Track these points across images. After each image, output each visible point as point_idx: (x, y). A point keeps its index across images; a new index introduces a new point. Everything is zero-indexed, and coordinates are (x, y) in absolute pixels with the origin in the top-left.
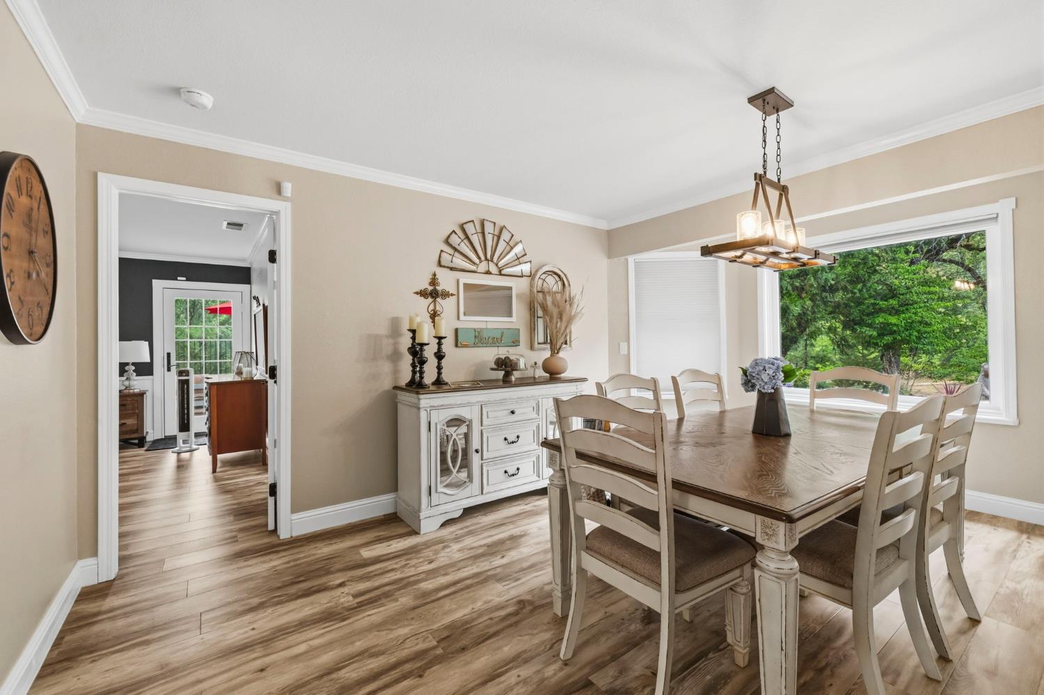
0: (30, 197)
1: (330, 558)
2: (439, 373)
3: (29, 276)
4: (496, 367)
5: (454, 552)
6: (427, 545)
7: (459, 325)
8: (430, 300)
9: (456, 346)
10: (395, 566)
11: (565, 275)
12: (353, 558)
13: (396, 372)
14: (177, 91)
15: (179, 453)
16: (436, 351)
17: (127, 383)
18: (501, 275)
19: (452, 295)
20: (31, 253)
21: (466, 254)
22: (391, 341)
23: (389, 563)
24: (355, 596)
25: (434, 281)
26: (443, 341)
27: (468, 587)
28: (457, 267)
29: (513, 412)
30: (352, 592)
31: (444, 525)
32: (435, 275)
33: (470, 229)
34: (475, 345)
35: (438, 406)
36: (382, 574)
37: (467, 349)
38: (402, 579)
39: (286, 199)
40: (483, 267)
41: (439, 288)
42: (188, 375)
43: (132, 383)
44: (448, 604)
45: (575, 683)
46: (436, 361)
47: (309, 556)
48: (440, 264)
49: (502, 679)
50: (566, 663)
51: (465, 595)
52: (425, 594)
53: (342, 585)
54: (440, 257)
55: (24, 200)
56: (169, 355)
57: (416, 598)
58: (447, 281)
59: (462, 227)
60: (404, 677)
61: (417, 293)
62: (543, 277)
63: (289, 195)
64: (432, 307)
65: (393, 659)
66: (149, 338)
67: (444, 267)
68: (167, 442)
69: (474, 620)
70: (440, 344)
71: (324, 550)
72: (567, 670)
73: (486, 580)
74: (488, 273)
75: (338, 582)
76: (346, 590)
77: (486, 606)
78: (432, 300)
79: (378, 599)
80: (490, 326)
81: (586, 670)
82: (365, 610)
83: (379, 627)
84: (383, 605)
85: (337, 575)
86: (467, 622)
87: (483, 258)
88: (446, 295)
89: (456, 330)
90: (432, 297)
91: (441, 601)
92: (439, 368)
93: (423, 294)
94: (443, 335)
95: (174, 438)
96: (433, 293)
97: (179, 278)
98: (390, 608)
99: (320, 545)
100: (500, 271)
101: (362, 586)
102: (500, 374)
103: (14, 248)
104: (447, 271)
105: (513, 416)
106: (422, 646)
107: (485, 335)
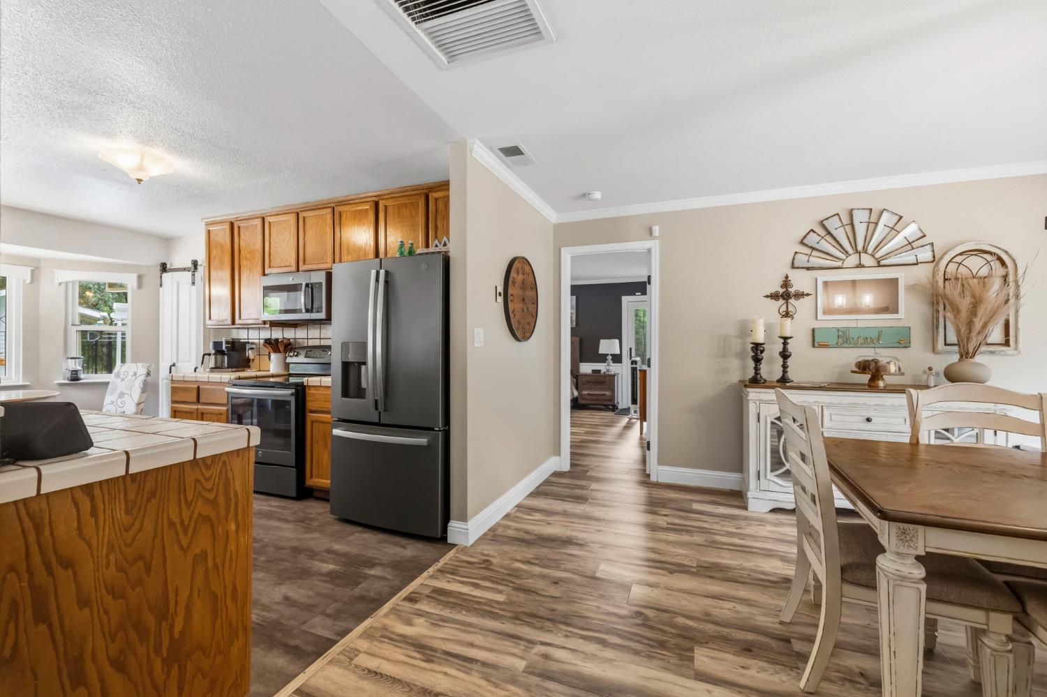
0: (524, 274)
1: (671, 500)
2: (785, 372)
3: (523, 311)
4: (856, 370)
5: (765, 531)
6: (746, 518)
7: (816, 325)
8: (781, 301)
9: (814, 346)
10: (709, 520)
11: (1006, 252)
12: (686, 505)
13: (744, 368)
14: (584, 195)
15: (630, 419)
16: (781, 350)
17: (607, 367)
18: (879, 266)
19: (808, 295)
20: (524, 300)
21: (829, 252)
22: (739, 341)
23: (707, 517)
24: (668, 523)
25: (786, 283)
26: (789, 341)
27: (751, 553)
28: (814, 266)
29: (868, 420)
30: (668, 521)
31: (774, 511)
32: (787, 277)
33: (832, 225)
34: (838, 346)
35: (767, 400)
36: (696, 520)
37: (828, 349)
38: (707, 528)
39: (656, 238)
40: (852, 260)
41: (792, 290)
42: (636, 364)
43: (611, 368)
44: (725, 554)
45: (774, 634)
46: (781, 360)
47: (660, 495)
48: (793, 267)
49: (721, 602)
50: (781, 623)
51: (744, 555)
52: (714, 542)
53: (665, 515)
54: (794, 259)
55: (521, 277)
56: (631, 349)
57: (706, 541)
58: (800, 281)
59: (822, 224)
60: (662, 569)
61: (767, 296)
62: (959, 259)
63: (657, 235)
64: (784, 308)
65: (663, 559)
66: (618, 336)
67: (798, 268)
68: (626, 411)
69: (735, 569)
70: (785, 344)
71: (672, 495)
72: (779, 626)
73: (771, 556)
74: (860, 266)
75: (665, 513)
76: (665, 518)
77: (755, 568)
78: (784, 301)
79: (682, 530)
80: (861, 325)
81: (795, 636)
82: (667, 532)
83: (668, 543)
84: (681, 535)
85: (668, 510)
86: (729, 568)
87: (850, 251)
88: (799, 295)
89: (813, 330)
90: (784, 299)
91: (721, 550)
92: (785, 367)
93: (775, 296)
94: (788, 335)
95: (629, 409)
96: (785, 294)
97: (637, 294)
98: (685, 538)
99: (671, 491)
100: (879, 262)
101: (677, 521)
102: (865, 378)
103: (516, 300)
104: (804, 271)
105: (869, 424)
106: (686, 562)
107: (853, 334)
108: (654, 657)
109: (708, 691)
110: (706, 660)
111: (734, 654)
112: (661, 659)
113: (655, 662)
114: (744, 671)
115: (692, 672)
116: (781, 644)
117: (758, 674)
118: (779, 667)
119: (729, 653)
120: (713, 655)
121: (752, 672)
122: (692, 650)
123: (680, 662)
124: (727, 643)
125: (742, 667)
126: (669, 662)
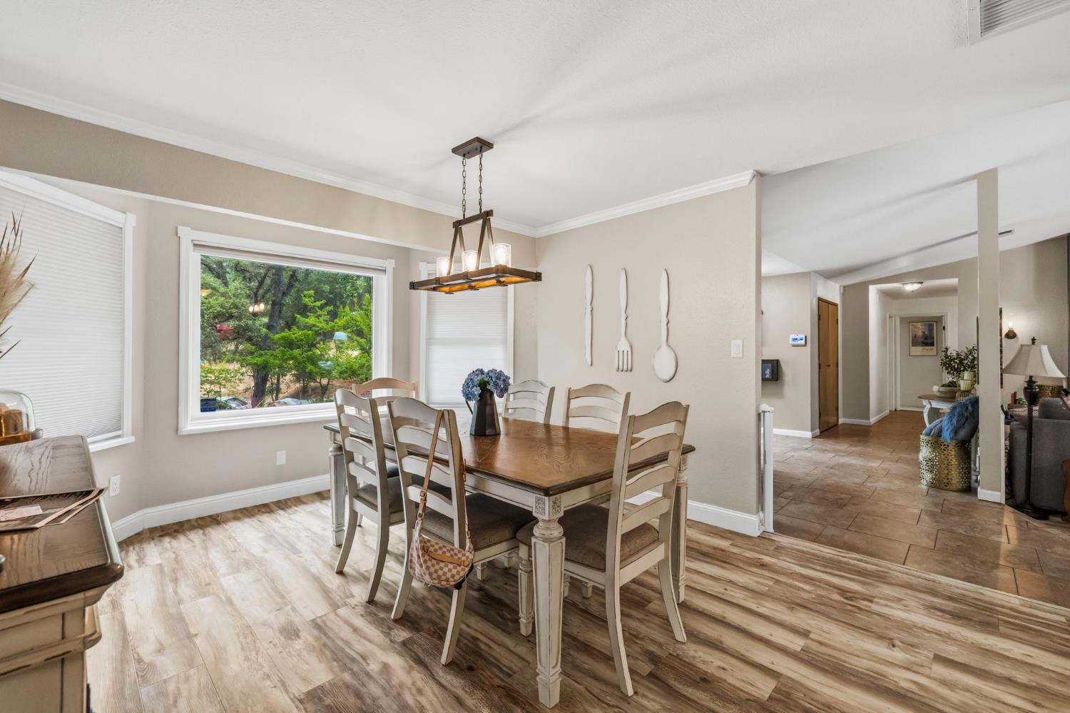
108: (823, 704)
109: (773, 664)
110: (760, 685)
111: (725, 681)
112: (813, 700)
113: (822, 700)
114: (725, 666)
115: (781, 679)
116: (662, 676)
117: (713, 661)
118: (687, 660)
119: (729, 684)
120: (750, 687)
121: (718, 663)
122: (771, 698)
123: (792, 691)
124: (723, 692)
125: (724, 669)
126: (805, 695)
